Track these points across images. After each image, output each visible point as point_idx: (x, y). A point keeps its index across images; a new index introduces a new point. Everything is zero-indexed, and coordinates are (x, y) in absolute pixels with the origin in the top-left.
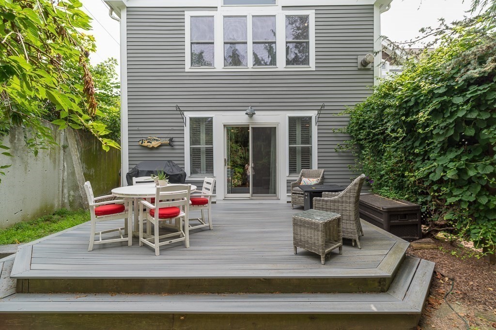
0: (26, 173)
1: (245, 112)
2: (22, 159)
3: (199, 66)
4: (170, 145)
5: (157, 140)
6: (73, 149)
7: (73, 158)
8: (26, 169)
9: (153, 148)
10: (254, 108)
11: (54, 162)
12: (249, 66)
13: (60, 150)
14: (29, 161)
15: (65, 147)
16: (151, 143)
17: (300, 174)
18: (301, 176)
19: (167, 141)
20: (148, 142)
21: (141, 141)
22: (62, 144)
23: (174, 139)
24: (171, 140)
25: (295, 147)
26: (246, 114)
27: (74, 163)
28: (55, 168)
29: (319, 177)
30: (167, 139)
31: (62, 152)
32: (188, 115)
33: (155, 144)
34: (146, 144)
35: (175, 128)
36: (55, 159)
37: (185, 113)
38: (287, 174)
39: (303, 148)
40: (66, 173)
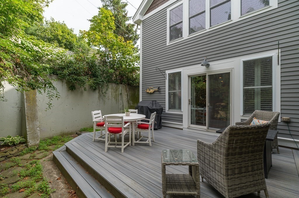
0: (104, 105)
1: (201, 64)
2: (103, 99)
3: (174, 40)
4: (158, 91)
5: (153, 89)
6: (124, 95)
7: (124, 98)
8: (104, 103)
9: (151, 93)
10: (208, 60)
11: (116, 101)
12: (206, 29)
13: (119, 95)
14: (106, 100)
15: (121, 94)
16: (150, 90)
17: (252, 115)
18: (253, 117)
19: (156, 89)
20: (149, 90)
21: (146, 90)
22: (120, 92)
23: (160, 88)
24: (159, 88)
25: (254, 89)
26: (202, 65)
27: (124, 101)
28: (116, 103)
29: (270, 119)
30: (157, 88)
31: (120, 96)
32: (168, 72)
33: (152, 91)
34: (148, 91)
35: (161, 81)
36: (117, 99)
37: (166, 71)
38: (242, 114)
39: (262, 90)
40: (121, 106)
